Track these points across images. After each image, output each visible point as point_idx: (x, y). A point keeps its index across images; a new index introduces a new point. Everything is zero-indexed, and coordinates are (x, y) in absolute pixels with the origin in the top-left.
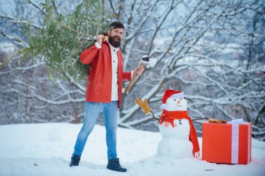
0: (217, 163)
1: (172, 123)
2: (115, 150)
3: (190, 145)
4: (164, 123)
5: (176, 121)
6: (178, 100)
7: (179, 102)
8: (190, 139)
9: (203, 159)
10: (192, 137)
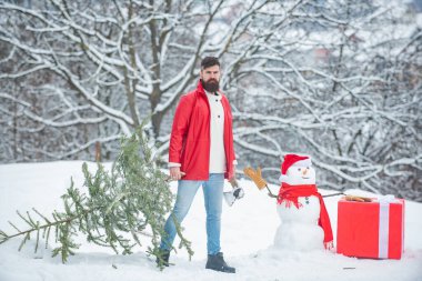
0: (359, 258)
1: (296, 202)
2: (218, 242)
3: (320, 232)
4: (284, 202)
5: (301, 200)
6: (303, 169)
7: (305, 173)
8: (320, 224)
9: (339, 251)
10: (323, 221)
